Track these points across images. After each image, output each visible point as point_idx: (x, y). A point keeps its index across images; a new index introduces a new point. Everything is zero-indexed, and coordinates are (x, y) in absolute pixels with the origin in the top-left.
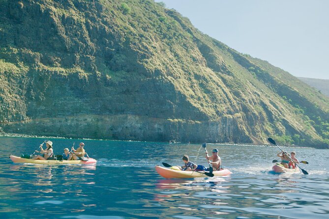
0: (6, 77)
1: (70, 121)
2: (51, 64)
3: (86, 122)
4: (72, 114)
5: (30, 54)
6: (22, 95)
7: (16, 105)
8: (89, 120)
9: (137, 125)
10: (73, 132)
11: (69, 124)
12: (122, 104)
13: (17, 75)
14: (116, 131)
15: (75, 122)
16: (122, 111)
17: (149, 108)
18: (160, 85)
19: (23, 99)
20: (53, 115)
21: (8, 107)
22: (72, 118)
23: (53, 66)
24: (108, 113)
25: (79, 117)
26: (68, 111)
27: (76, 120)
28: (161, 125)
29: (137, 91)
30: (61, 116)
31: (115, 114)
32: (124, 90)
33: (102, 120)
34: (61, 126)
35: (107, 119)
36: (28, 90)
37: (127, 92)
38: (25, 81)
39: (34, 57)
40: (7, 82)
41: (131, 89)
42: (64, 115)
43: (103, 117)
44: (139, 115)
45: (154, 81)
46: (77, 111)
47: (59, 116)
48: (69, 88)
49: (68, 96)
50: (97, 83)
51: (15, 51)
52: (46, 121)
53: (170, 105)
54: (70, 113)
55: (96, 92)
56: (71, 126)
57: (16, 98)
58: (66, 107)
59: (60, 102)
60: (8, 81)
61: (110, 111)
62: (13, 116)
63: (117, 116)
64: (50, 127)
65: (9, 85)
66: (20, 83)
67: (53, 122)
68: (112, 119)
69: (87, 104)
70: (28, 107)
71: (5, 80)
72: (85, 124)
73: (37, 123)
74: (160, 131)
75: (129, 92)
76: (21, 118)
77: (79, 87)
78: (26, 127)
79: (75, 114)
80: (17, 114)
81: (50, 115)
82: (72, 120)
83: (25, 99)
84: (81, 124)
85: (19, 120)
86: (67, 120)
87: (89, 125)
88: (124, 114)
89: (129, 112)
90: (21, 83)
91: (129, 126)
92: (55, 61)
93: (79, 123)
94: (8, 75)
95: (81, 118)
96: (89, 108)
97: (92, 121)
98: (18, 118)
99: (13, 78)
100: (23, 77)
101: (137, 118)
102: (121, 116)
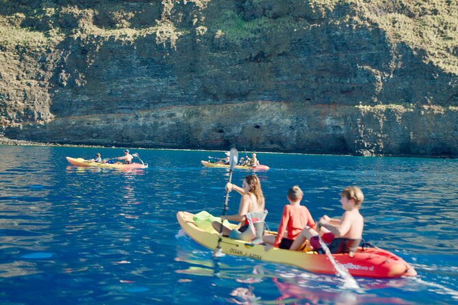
0: (17, 54)
1: (143, 119)
2: (111, 25)
3: (174, 120)
4: (148, 106)
5: (72, 14)
6: (43, 79)
7: (25, 96)
8: (179, 115)
9: (282, 121)
10: (150, 138)
11: (141, 124)
12: (242, 82)
13: (38, 50)
14: (228, 134)
15: (151, 121)
16: (243, 96)
17: (313, 86)
18: (342, 36)
19: (44, 86)
20: (107, 109)
21: (8, 100)
22: (146, 113)
23: (115, 28)
24: (210, 100)
25: (159, 110)
26: (139, 102)
27: (153, 116)
28: (339, 119)
29: (284, 54)
30: (126, 111)
31: (225, 102)
32: (254, 55)
33: (197, 114)
34: (126, 127)
35: (207, 112)
36: (57, 72)
37: (261, 57)
38: (53, 58)
39: (81, 16)
40: (17, 62)
41: (267, 50)
42: (132, 109)
43: (200, 109)
44: (287, 100)
45: (329, 29)
46: (156, 100)
47: (121, 110)
48: (138, 61)
49: (137, 76)
50: (195, 46)
51: (50, 11)
52: (93, 119)
53: (368, 74)
54: (143, 105)
55: (191, 65)
56: (144, 126)
57: (29, 85)
58: (133, 95)
59: (122, 87)
60: (20, 60)
61: (215, 97)
62: (19, 113)
63: (229, 106)
64: (103, 129)
65: (19, 66)
66: (43, 61)
67: (108, 121)
68: (215, 111)
69: (174, 87)
70: (53, 98)
71: (15, 59)
72: (171, 123)
73: (74, 123)
74: (338, 133)
75: (264, 57)
76: (36, 116)
77: (156, 59)
78: (47, 130)
79: (152, 105)
80: (27, 110)
81: (99, 109)
82: (147, 116)
83: (49, 86)
84: (163, 124)
85: (32, 120)
86: (137, 117)
87: (178, 124)
88: (247, 100)
89: (262, 96)
90: (45, 61)
91: (264, 124)
92: (121, 19)
93: (160, 122)
94: (22, 51)
95: (164, 113)
96: (178, 94)
97: (184, 117)
98: (28, 115)
99: (30, 54)
100: (49, 51)
101: (284, 107)
102: (240, 104)
